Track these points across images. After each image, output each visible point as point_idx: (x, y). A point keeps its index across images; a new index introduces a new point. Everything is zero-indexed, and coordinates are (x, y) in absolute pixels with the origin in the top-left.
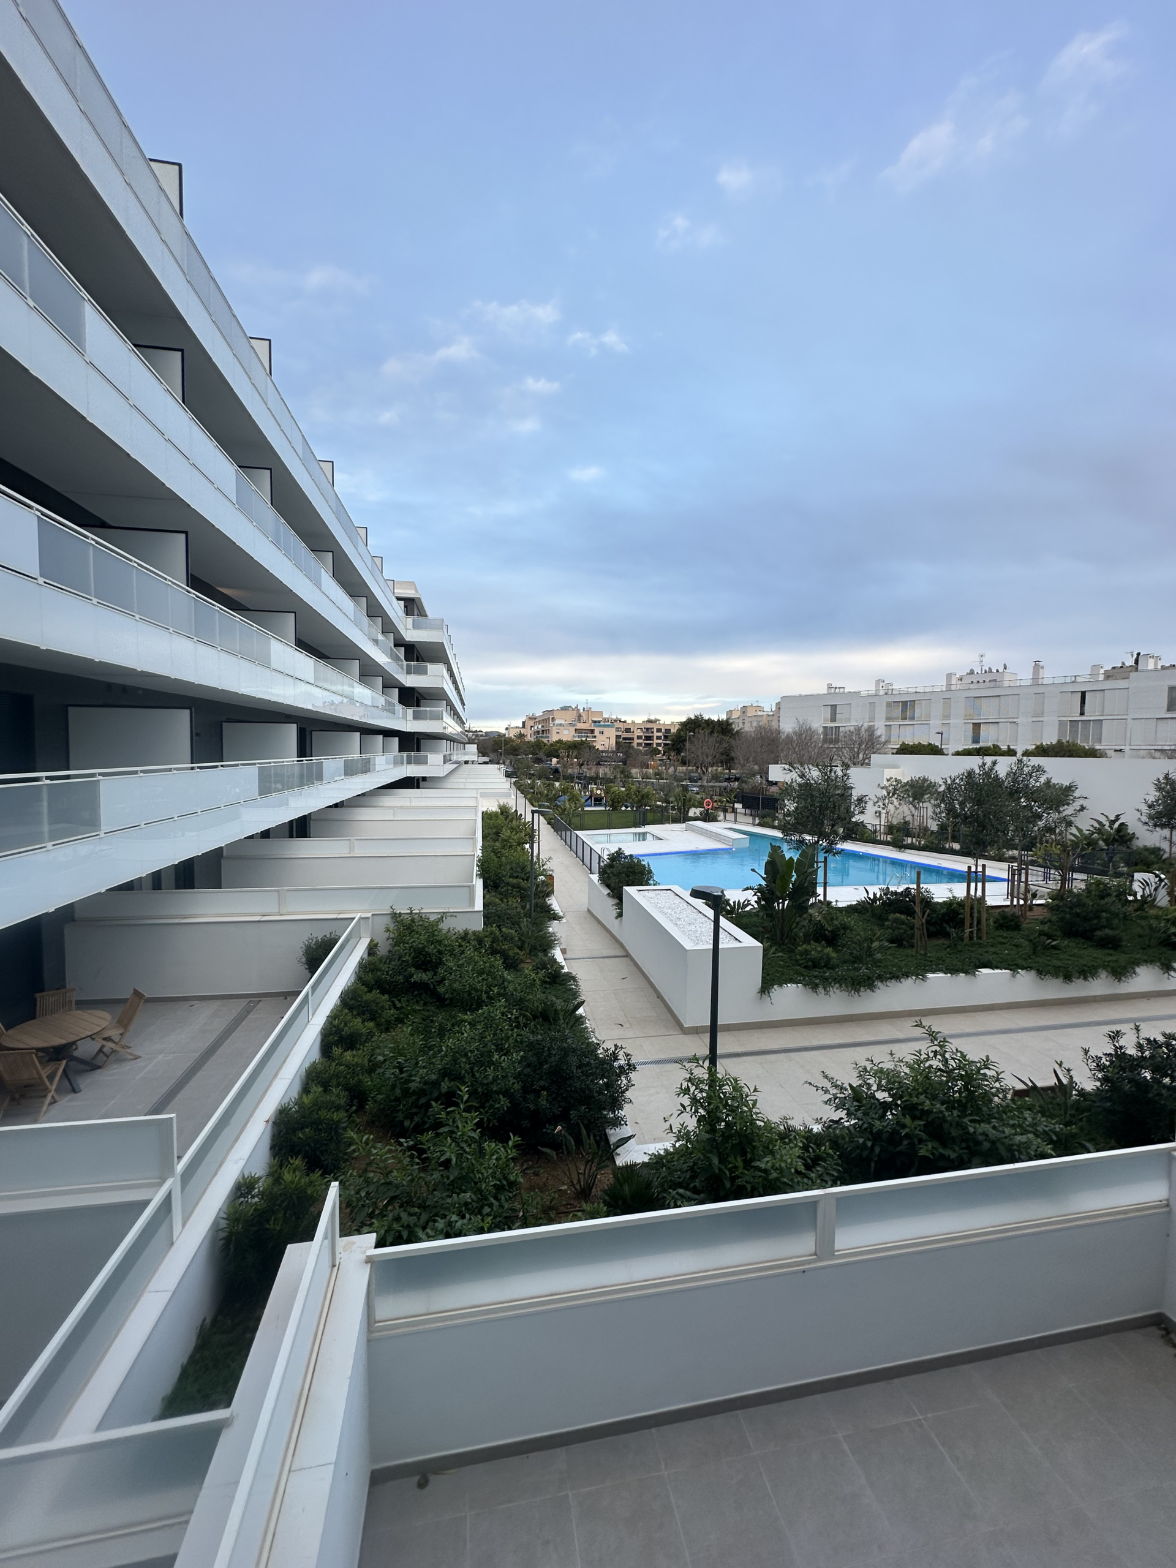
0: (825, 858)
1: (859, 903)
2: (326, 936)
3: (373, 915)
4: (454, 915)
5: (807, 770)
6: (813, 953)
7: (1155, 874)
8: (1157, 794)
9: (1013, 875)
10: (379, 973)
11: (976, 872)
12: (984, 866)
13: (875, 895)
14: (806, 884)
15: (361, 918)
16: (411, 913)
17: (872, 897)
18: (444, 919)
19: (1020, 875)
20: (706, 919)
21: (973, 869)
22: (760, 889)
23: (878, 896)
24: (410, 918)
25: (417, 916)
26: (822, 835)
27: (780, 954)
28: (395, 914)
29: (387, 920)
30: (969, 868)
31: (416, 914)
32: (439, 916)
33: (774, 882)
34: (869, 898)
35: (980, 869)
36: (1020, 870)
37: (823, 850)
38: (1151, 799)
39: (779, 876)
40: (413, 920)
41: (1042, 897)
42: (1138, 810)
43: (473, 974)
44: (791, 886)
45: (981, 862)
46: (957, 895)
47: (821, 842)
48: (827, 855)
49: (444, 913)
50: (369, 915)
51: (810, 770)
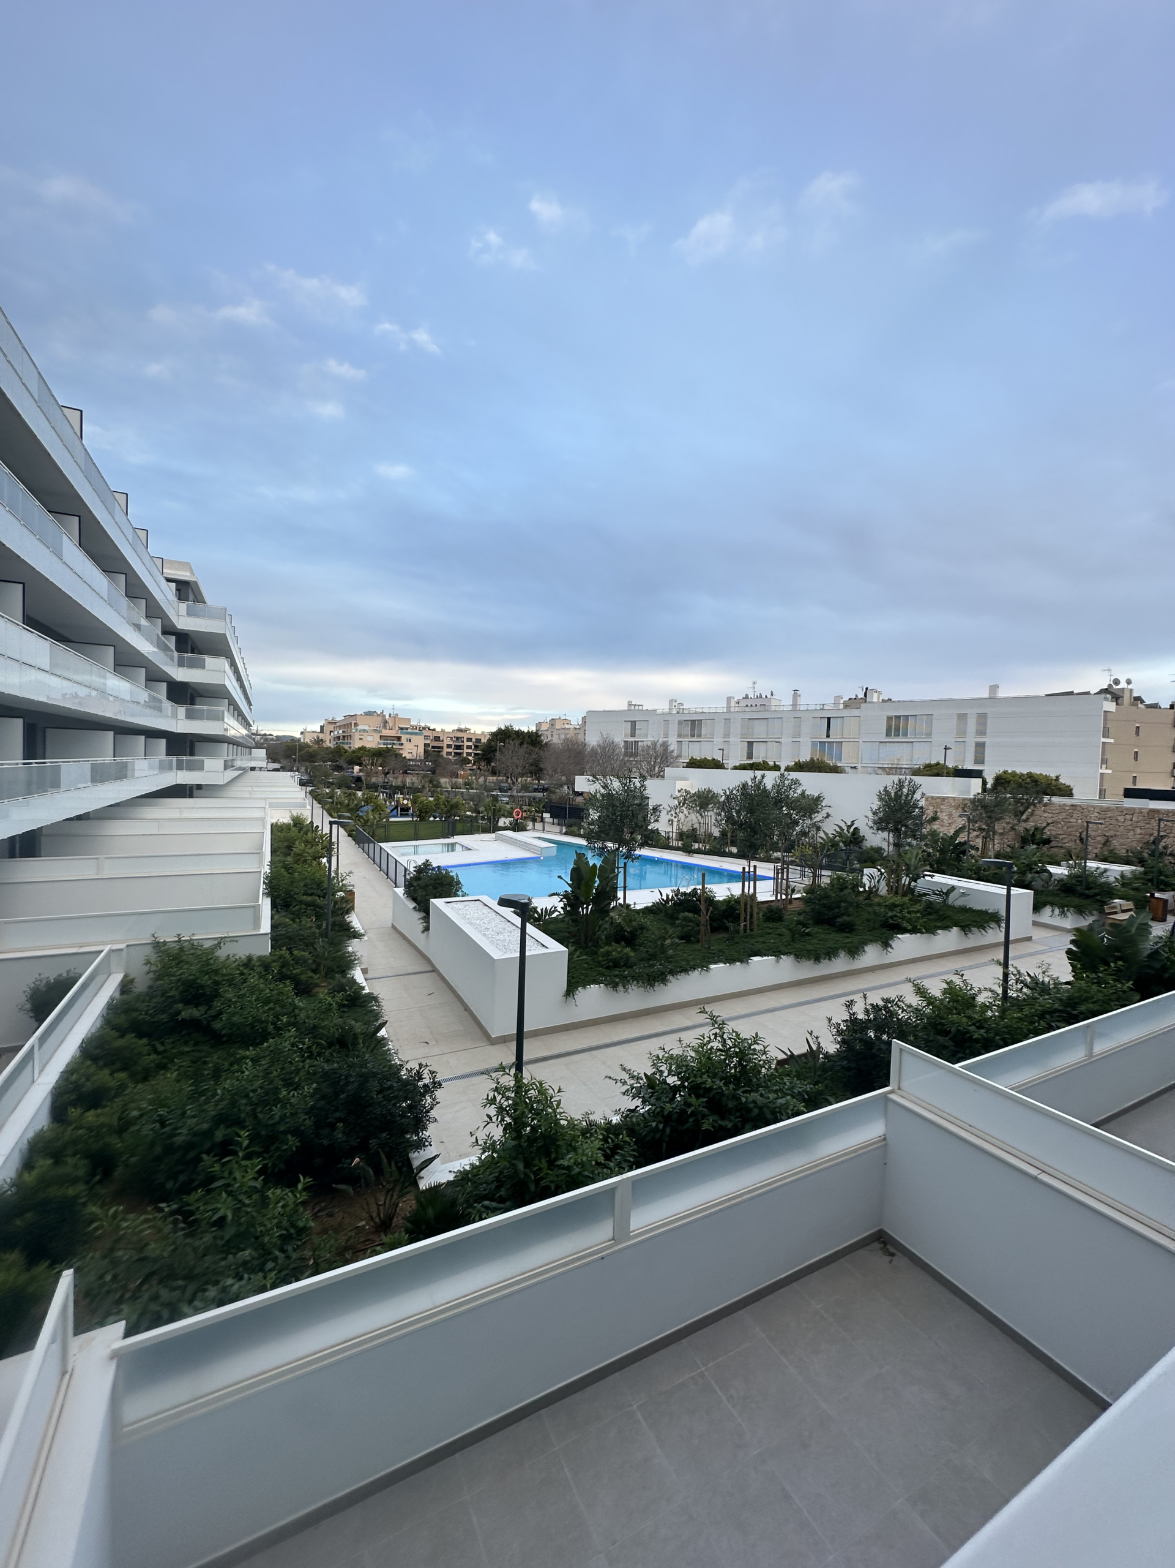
0: (625, 864)
1: (654, 905)
2: (61, 975)
3: (127, 946)
4: (234, 939)
5: (609, 781)
6: (614, 953)
7: (877, 869)
8: (880, 803)
9: (778, 873)
10: (135, 1014)
11: (749, 872)
12: (755, 867)
13: (667, 896)
14: (608, 889)
15: (112, 951)
16: (179, 941)
17: (665, 899)
18: (222, 944)
19: (782, 873)
20: (514, 927)
21: (747, 870)
22: (566, 896)
23: (670, 897)
24: (178, 947)
25: (186, 944)
26: (621, 842)
27: (584, 957)
28: (158, 942)
29: (149, 950)
30: (744, 868)
31: (186, 941)
32: (216, 942)
33: (579, 888)
34: (663, 900)
35: (752, 869)
36: (782, 869)
37: (623, 856)
38: (875, 807)
39: (583, 882)
40: (181, 949)
41: (799, 892)
42: (866, 817)
43: (257, 1005)
44: (594, 891)
45: (753, 863)
46: (734, 894)
47: (621, 849)
48: (626, 861)
49: (222, 938)
50: (122, 946)
51: (611, 781)
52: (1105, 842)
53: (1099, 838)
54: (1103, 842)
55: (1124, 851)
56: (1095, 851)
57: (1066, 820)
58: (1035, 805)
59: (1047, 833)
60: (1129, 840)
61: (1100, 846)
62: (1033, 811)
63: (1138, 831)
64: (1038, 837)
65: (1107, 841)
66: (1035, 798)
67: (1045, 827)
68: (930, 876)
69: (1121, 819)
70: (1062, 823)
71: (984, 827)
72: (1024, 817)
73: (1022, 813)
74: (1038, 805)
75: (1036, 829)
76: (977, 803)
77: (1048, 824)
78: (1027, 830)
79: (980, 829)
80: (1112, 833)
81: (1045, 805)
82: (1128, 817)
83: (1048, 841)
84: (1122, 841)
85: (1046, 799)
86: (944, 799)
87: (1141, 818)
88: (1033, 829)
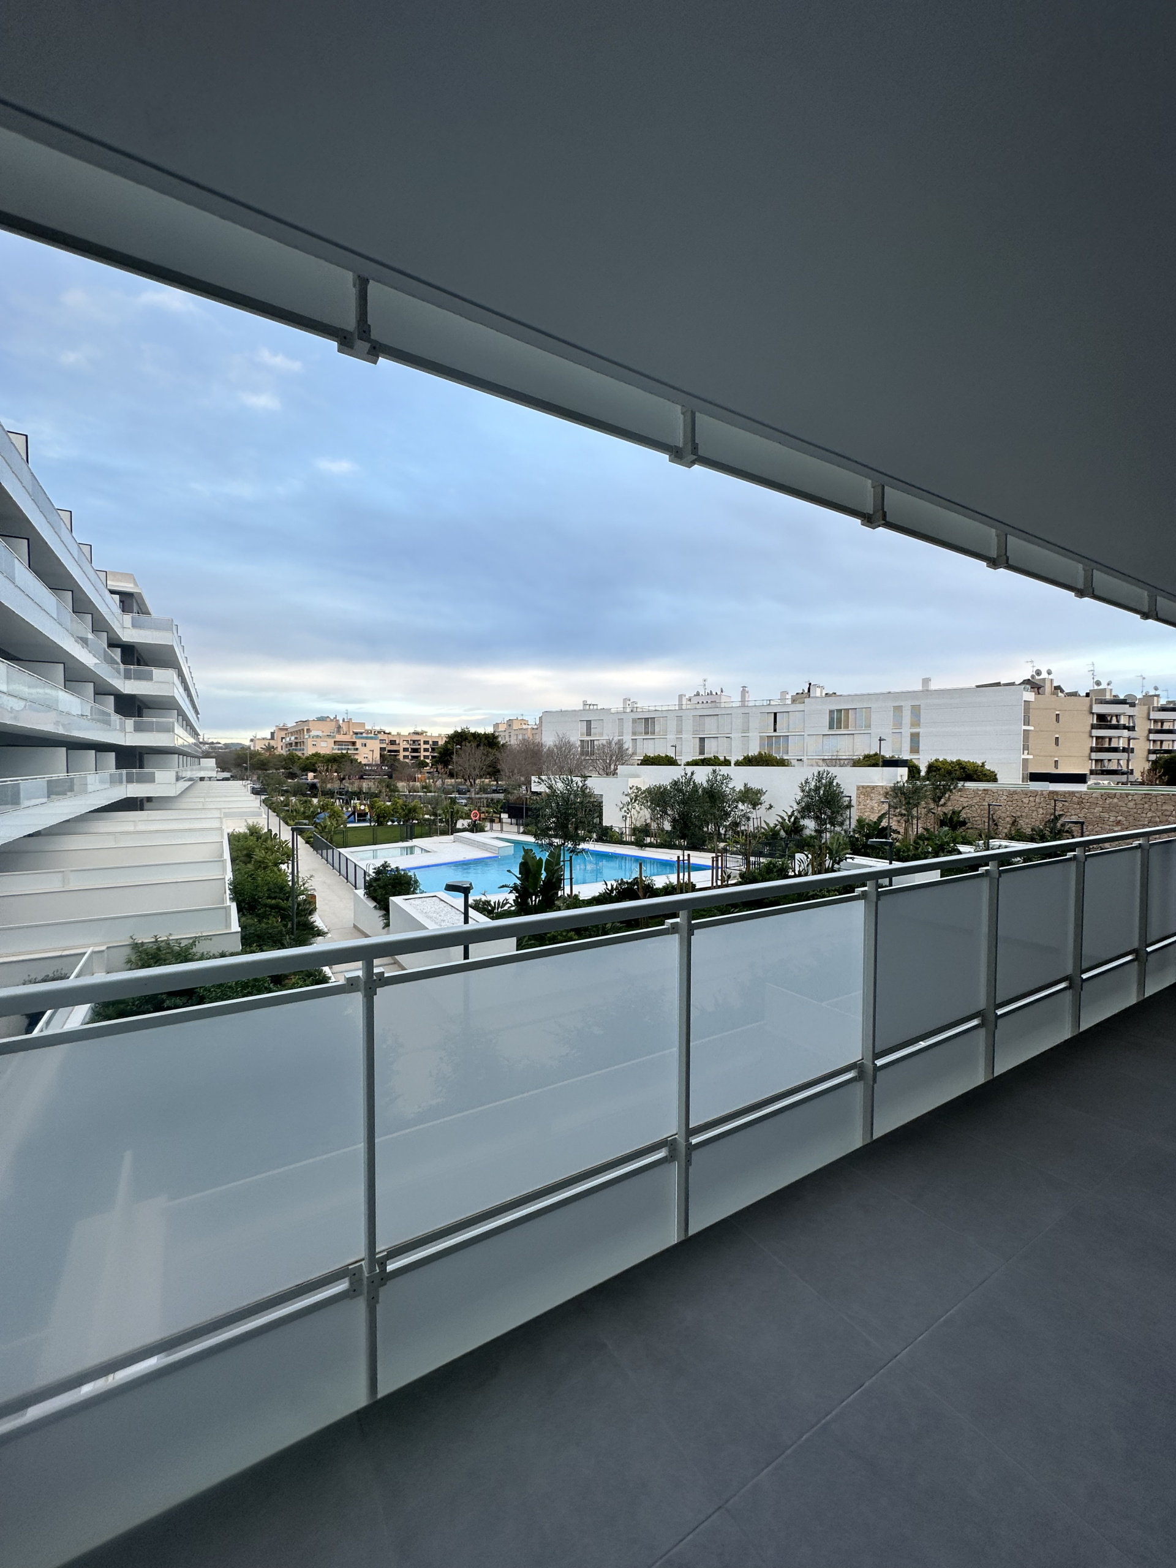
0: (571, 857)
1: (601, 895)
2: (48, 976)
3: (108, 948)
4: (209, 938)
5: (553, 782)
6: (559, 937)
7: (804, 854)
9: (713, 861)
10: (122, 1006)
11: (683, 860)
12: (689, 855)
13: (612, 886)
14: (554, 880)
15: (94, 953)
16: (156, 941)
17: (610, 888)
18: (197, 942)
19: (717, 861)
20: (458, 912)
21: (681, 858)
22: (515, 888)
23: (614, 887)
24: (155, 947)
25: (163, 944)
26: (566, 837)
27: (533, 942)
28: (137, 944)
29: (127, 951)
30: (679, 857)
31: (162, 941)
32: (191, 941)
33: (528, 881)
34: (608, 889)
35: (686, 858)
36: (717, 857)
37: (568, 850)
39: (531, 875)
40: (159, 949)
41: (735, 877)
42: (791, 807)
43: (237, 989)
44: (542, 883)
45: (687, 853)
46: (672, 881)
47: (566, 844)
48: (571, 854)
49: (196, 937)
50: (103, 948)
51: (555, 781)
52: (1013, 823)
53: (1008, 819)
54: (1011, 822)
55: (1030, 830)
56: (1006, 831)
57: (980, 804)
58: (951, 791)
59: (963, 815)
60: (1032, 820)
61: (1009, 826)
62: (950, 796)
63: (1041, 811)
64: (955, 819)
65: (1015, 821)
66: (951, 784)
67: (961, 810)
68: (851, 858)
69: (1026, 800)
70: (976, 806)
71: (904, 812)
72: (943, 801)
73: (940, 798)
74: (954, 791)
75: (954, 812)
76: (897, 790)
77: (964, 808)
78: (945, 814)
79: (902, 815)
80: (1019, 814)
81: (960, 790)
82: (1031, 799)
83: (964, 823)
84: (1027, 821)
85: (960, 784)
86: (873, 788)
87: (1042, 799)
88: (951, 812)
